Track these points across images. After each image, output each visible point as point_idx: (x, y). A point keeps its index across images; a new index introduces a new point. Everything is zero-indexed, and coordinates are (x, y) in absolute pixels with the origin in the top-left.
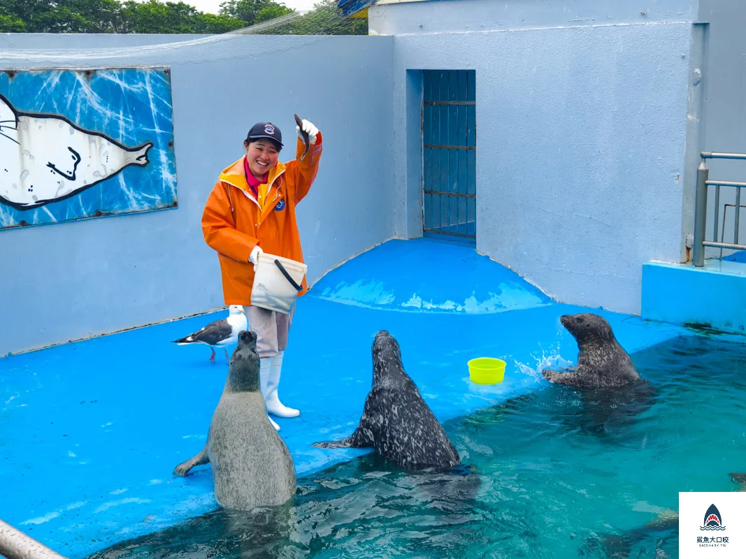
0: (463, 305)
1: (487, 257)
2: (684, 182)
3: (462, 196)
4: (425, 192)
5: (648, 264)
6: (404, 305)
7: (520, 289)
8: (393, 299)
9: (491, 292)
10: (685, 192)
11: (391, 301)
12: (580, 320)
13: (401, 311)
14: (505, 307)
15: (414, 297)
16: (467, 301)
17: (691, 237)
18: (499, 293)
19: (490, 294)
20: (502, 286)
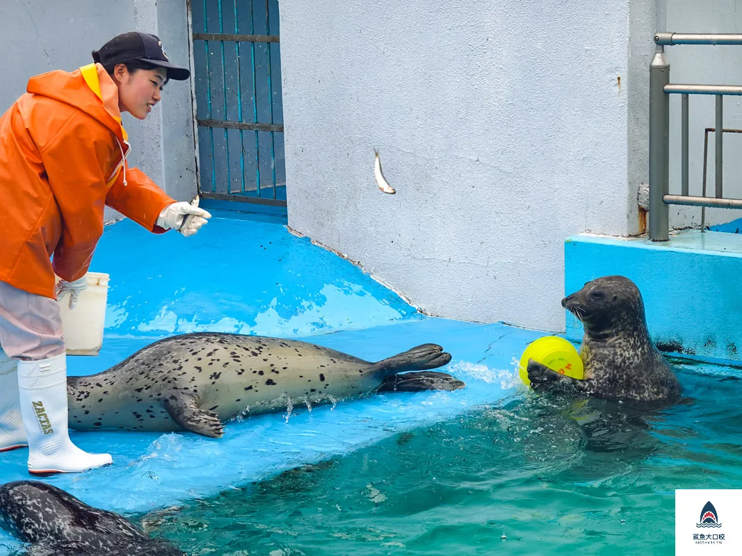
0: (253, 324)
1: (307, 239)
2: (630, 90)
3: (265, 128)
4: (200, 123)
5: (575, 239)
6: (143, 327)
7: (361, 294)
8: (124, 318)
9: (306, 300)
10: (632, 107)
11: (120, 322)
12: (597, 295)
13: (138, 338)
14: (330, 327)
15: (164, 312)
16: (260, 318)
17: (645, 189)
18: (321, 301)
19: (305, 303)
20: (329, 290)
